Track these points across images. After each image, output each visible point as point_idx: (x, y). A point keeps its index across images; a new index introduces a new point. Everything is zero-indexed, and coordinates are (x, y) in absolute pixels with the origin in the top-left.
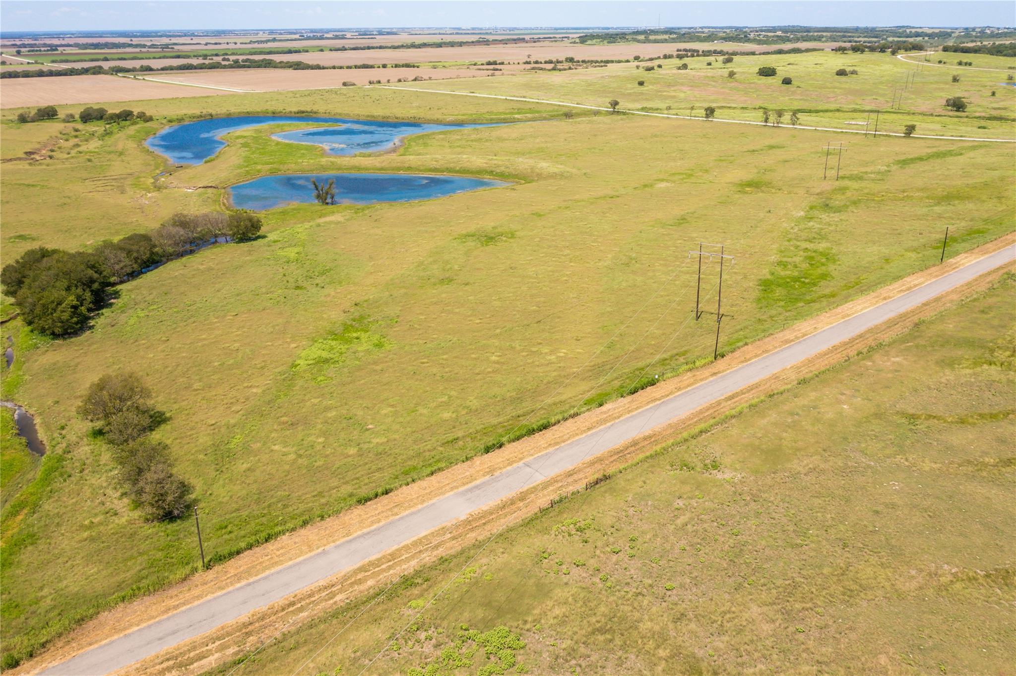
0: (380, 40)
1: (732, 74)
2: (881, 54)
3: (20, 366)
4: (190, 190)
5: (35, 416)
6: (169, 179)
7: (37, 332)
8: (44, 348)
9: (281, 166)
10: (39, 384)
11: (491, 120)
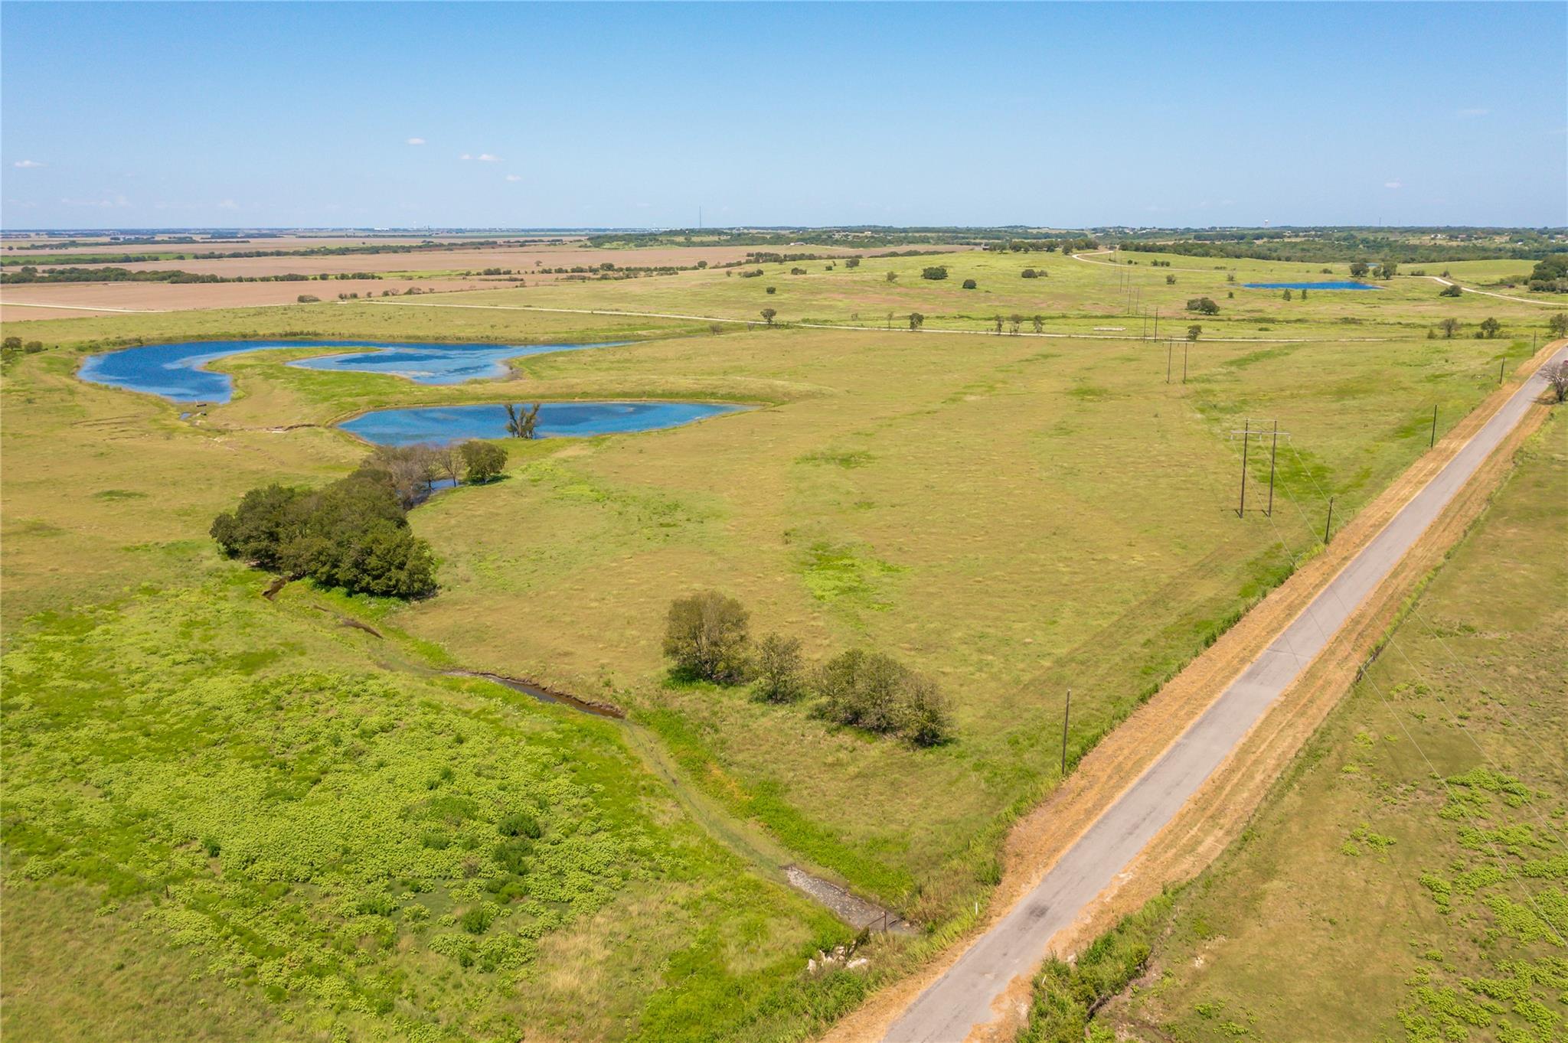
0: (255, 244)
1: (891, 277)
2: (1047, 254)
3: (400, 633)
4: (280, 432)
5: (535, 681)
6: (214, 419)
7: (363, 595)
8: (406, 611)
9: (383, 398)
10: (474, 649)
11: (607, 337)
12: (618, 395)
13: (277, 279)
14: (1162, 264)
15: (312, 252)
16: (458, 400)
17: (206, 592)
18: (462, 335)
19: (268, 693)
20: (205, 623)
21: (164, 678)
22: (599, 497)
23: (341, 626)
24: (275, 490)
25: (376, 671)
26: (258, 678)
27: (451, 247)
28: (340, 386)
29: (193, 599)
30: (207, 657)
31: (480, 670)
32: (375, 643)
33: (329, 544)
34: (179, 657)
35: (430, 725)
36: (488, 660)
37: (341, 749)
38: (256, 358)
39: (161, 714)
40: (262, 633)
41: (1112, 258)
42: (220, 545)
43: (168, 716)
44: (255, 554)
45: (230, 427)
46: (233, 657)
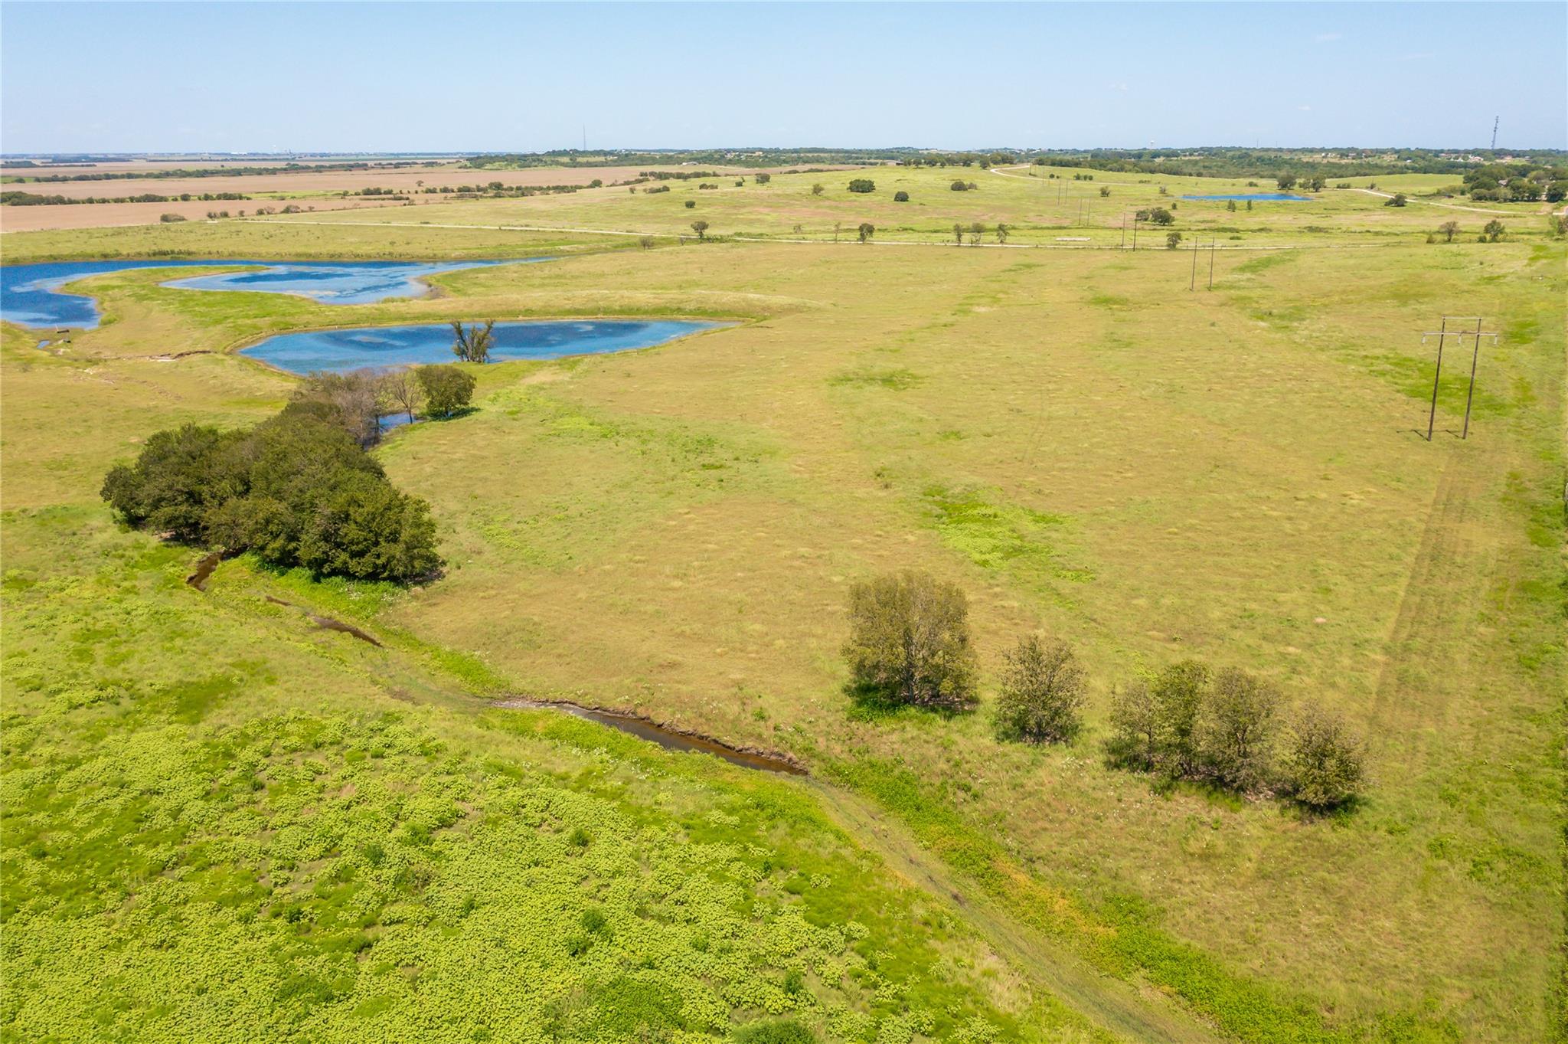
0: (102, 168)
1: (817, 190)
2: (966, 168)
3: (406, 637)
4: (167, 360)
5: (642, 712)
6: (78, 348)
7: (338, 579)
8: (408, 602)
9: (288, 319)
10: (528, 661)
11: (526, 253)
12: (569, 312)
13: (132, 200)
14: (1085, 178)
15: (167, 175)
16: (381, 320)
17: (104, 581)
18: (359, 252)
19: (232, 756)
20: (109, 633)
21: (58, 735)
22: (606, 432)
23: (315, 629)
24: (191, 433)
25: (394, 705)
26: (210, 729)
27: (319, 169)
28: (233, 307)
29: (87, 594)
30: (122, 692)
31: (551, 696)
32: (372, 654)
33: (280, 507)
34: (78, 696)
35: (517, 809)
36: (556, 679)
37: (388, 873)
38: (124, 278)
39: (59, 808)
40: (200, 647)
41: (1033, 172)
42: (117, 511)
43: (72, 811)
44: (168, 523)
45: (102, 356)
46: (165, 692)
